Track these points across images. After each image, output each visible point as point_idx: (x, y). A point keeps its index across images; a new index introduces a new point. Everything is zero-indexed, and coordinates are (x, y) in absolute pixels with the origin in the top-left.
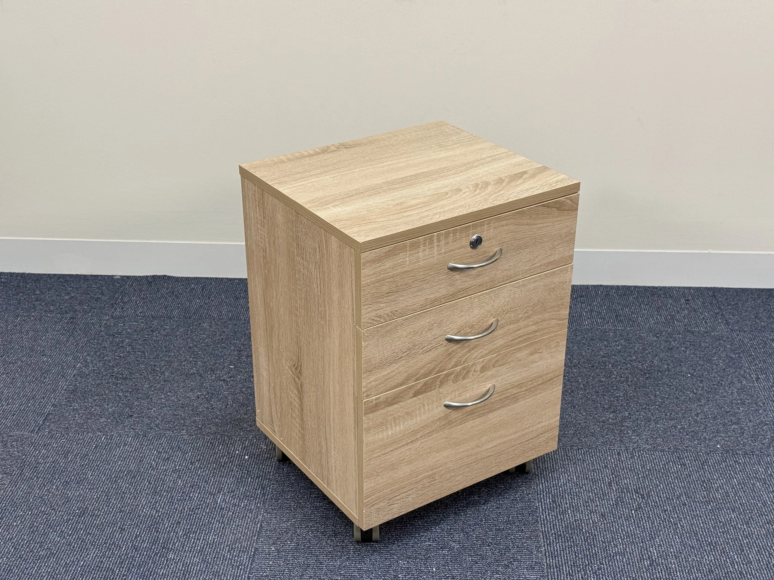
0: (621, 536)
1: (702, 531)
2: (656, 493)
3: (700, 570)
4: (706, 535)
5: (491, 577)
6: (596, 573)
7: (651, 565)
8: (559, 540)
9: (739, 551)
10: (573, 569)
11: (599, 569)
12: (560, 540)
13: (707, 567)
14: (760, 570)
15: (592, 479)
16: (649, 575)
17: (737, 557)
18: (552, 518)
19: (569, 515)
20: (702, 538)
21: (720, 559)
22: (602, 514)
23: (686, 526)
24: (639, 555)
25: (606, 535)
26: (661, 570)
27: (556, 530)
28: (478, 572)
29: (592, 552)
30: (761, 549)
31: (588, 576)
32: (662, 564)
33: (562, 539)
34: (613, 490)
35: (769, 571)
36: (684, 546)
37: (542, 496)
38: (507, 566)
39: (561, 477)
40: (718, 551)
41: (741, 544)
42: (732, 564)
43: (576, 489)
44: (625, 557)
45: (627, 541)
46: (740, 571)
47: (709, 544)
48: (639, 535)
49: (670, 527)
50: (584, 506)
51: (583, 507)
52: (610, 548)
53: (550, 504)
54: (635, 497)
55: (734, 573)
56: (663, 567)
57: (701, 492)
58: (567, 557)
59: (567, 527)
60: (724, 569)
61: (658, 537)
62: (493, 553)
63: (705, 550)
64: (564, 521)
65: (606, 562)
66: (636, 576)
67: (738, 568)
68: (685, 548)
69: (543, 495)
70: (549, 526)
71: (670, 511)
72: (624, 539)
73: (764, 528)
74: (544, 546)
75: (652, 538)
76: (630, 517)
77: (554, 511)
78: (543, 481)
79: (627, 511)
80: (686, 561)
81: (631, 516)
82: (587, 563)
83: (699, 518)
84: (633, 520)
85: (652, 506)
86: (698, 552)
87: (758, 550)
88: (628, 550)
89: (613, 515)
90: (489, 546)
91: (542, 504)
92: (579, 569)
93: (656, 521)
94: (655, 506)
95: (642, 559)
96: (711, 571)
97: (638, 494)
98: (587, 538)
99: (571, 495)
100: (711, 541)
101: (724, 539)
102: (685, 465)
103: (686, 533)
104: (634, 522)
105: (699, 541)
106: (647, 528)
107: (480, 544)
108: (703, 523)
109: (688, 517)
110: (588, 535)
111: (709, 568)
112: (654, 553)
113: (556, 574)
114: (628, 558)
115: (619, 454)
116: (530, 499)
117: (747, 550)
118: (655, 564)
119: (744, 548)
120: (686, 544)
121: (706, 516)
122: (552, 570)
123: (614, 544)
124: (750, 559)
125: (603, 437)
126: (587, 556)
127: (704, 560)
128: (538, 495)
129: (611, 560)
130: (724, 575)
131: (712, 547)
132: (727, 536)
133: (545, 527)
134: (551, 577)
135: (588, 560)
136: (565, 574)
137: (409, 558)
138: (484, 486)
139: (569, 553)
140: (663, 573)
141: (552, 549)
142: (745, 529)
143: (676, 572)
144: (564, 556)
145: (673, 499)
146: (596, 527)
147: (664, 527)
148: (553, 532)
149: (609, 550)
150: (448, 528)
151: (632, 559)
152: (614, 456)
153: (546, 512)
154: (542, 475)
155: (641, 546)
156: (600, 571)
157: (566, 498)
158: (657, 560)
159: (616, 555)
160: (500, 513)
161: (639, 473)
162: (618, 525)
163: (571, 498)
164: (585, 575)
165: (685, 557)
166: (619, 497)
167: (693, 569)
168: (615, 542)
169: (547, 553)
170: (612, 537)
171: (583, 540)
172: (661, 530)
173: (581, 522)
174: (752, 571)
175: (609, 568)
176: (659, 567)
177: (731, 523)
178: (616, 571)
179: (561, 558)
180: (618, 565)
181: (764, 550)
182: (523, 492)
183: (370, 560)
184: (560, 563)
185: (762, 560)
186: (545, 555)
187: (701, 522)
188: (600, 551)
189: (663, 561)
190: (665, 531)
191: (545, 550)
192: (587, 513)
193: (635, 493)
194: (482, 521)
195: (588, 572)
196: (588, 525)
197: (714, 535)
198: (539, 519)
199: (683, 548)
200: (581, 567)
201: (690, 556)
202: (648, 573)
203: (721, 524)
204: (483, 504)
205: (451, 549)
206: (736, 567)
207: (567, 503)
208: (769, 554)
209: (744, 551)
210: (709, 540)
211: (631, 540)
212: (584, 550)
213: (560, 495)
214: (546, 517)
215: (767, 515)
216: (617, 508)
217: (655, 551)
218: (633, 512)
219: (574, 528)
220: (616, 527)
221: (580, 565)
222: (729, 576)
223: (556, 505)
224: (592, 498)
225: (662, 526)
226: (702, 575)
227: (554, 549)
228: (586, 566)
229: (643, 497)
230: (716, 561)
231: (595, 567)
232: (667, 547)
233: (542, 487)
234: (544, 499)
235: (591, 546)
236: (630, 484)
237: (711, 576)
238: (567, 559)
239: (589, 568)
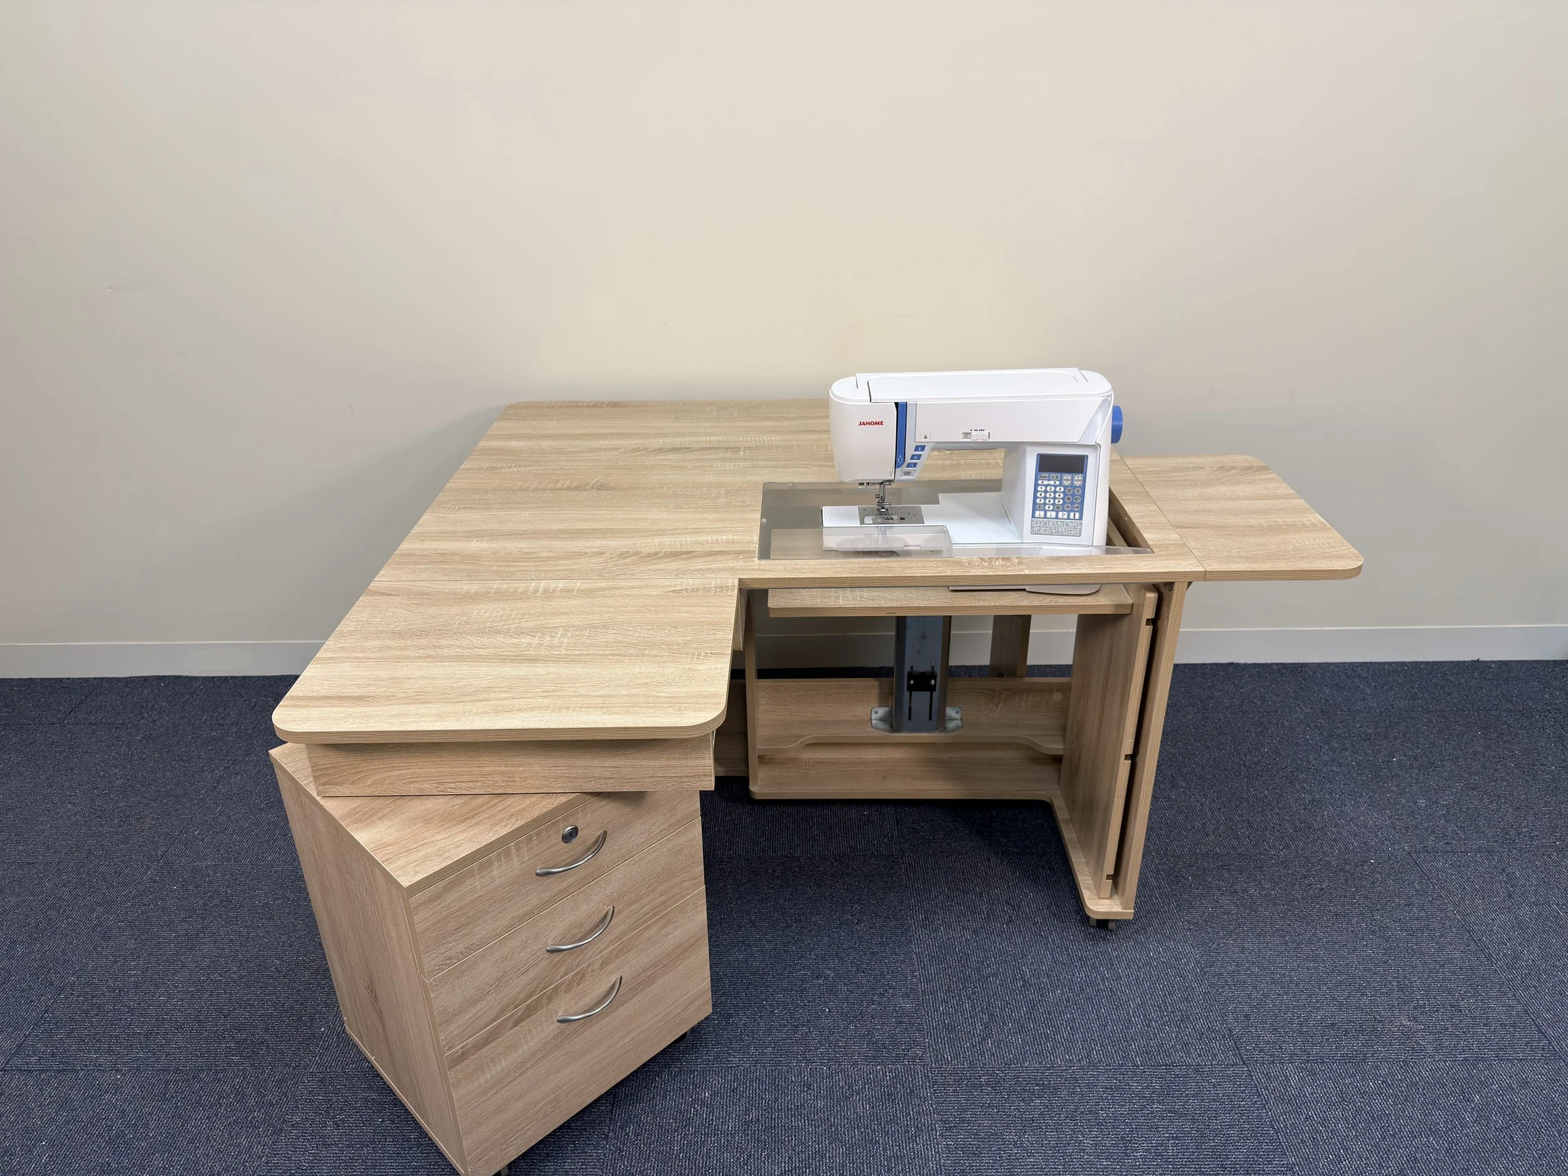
0: (993, 955)
1: (1072, 945)
2: (1026, 904)
3: (1071, 989)
4: (1077, 949)
5: (867, 1007)
6: (970, 998)
7: (1024, 987)
8: (932, 962)
9: (1109, 966)
10: (948, 994)
11: (974, 993)
12: (934, 962)
13: (1078, 986)
14: (1130, 986)
15: (963, 890)
16: (1022, 997)
17: (1107, 973)
18: (925, 937)
19: (942, 933)
20: (1072, 953)
21: (1091, 975)
22: (974, 930)
23: (1057, 940)
24: (1012, 975)
25: (979, 954)
26: (1034, 992)
27: (929, 950)
28: (854, 1003)
29: (966, 974)
30: (1130, 962)
31: (963, 1002)
32: (1035, 985)
33: (936, 961)
34: (984, 902)
35: (1139, 986)
36: (1055, 962)
37: (914, 912)
38: (882, 995)
39: (933, 889)
40: (1088, 967)
41: (1111, 957)
42: (1103, 980)
43: (947, 902)
44: (998, 978)
45: (1000, 960)
46: (1110, 989)
47: (1080, 959)
48: (1011, 953)
49: (1041, 941)
50: (956, 921)
51: (955, 923)
52: (983, 968)
53: (923, 921)
54: (1006, 909)
55: (1105, 991)
56: (1036, 988)
57: (1070, 900)
58: (941, 981)
59: (940, 947)
60: (1094, 986)
61: (1030, 953)
62: (868, 980)
63: (1076, 966)
64: (938, 940)
65: (980, 985)
66: (1009, 999)
67: (1108, 984)
68: (1056, 965)
69: (916, 911)
70: (923, 946)
71: (1041, 922)
72: (997, 957)
73: (1132, 938)
74: (919, 969)
75: (1024, 956)
76: (1002, 932)
77: (927, 929)
78: (915, 895)
79: (999, 925)
80: (1058, 980)
81: (1003, 930)
82: (961, 986)
83: (1070, 930)
84: (1004, 936)
85: (1023, 917)
86: (1069, 969)
87: (1127, 964)
88: (1001, 970)
89: (985, 931)
90: (863, 972)
91: (914, 920)
92: (953, 995)
93: (1027, 936)
94: (1026, 919)
95: (1015, 980)
96: (1082, 990)
97: (1009, 904)
98: (960, 958)
99: (943, 909)
100: (1082, 955)
101: (1094, 953)
102: (1054, 870)
103: (1057, 948)
104: (1006, 938)
105: (1070, 956)
106: (1019, 944)
107: (855, 971)
108: (1073, 935)
109: (1058, 929)
110: (961, 954)
111: (1080, 987)
112: (1026, 972)
113: (931, 1000)
114: (1001, 979)
115: (988, 860)
116: (902, 916)
117: (1116, 964)
118: (1028, 985)
119: (1114, 961)
120: (1057, 960)
121: (1075, 927)
122: (927, 997)
123: (987, 964)
124: (1119, 973)
125: (972, 840)
126: (961, 980)
127: (1075, 978)
128: (910, 910)
129: (984, 981)
130: (1095, 994)
131: (1083, 963)
132: (1096, 949)
133: (918, 948)
134: (927, 1005)
135: (962, 984)
136: (940, 1000)
137: (785, 990)
138: (857, 903)
139: (943, 977)
140: (1036, 994)
141: (926, 972)
142: (1113, 940)
143: (1049, 993)
144: (938, 981)
145: (1043, 909)
146: (969, 945)
147: (1035, 942)
148: (927, 952)
149: (983, 971)
150: (822, 954)
151: (1005, 981)
152: (984, 862)
153: (919, 931)
154: (914, 888)
155: (1013, 965)
156: (974, 996)
157: (938, 913)
158: (1030, 980)
159: (990, 977)
160: (873, 933)
161: (1009, 881)
162: (990, 942)
163: (943, 913)
164: (960, 1001)
165: (1056, 975)
166: (991, 909)
167: (1065, 988)
168: (988, 962)
169: (922, 978)
170: (985, 956)
171: (957, 961)
172: (1033, 945)
173: (954, 940)
174: (1122, 988)
175: (983, 992)
176: (1031, 988)
177: (1100, 934)
178: (990, 994)
179: (936, 983)
180: (992, 988)
181: (1133, 963)
182: (896, 909)
183: (746, 994)
184: (935, 988)
185: (1132, 974)
186: (920, 980)
187: (1071, 934)
188: (973, 973)
189: (1035, 981)
190: (1036, 947)
191: (920, 974)
192: (959, 930)
193: (1006, 904)
194: (855, 943)
195: (963, 998)
196: (961, 943)
197: (1084, 949)
198: (912, 938)
199: (1055, 965)
200: (956, 992)
201: (1061, 974)
202: (1022, 996)
203: (1091, 936)
204: (857, 924)
205: (827, 977)
206: (1107, 984)
207: (939, 919)
208: (1138, 966)
209: (1113, 965)
210: (1080, 955)
211: (1004, 959)
212: (958, 973)
213: (932, 910)
214: (919, 936)
215: (1135, 923)
216: (989, 922)
217: (1027, 970)
218: (1005, 925)
219: (947, 948)
220: (988, 944)
221: (954, 990)
222: (1100, 995)
223: (928, 921)
224: (963, 911)
225: (1034, 941)
226: (1073, 995)
227: (928, 973)
228: (960, 990)
229: (1014, 909)
230: (1087, 977)
231: (969, 991)
232: (1039, 965)
233: (915, 901)
234: (916, 914)
235: (964, 967)
236: (1001, 893)
237: (1082, 995)
238: (942, 984)
239: (963, 993)
